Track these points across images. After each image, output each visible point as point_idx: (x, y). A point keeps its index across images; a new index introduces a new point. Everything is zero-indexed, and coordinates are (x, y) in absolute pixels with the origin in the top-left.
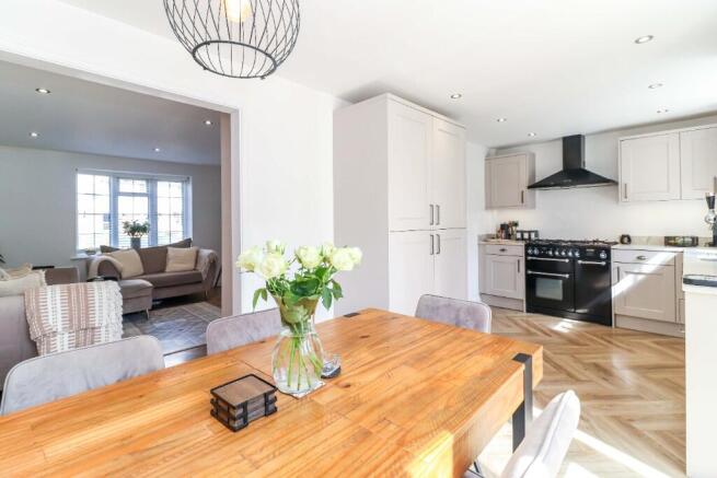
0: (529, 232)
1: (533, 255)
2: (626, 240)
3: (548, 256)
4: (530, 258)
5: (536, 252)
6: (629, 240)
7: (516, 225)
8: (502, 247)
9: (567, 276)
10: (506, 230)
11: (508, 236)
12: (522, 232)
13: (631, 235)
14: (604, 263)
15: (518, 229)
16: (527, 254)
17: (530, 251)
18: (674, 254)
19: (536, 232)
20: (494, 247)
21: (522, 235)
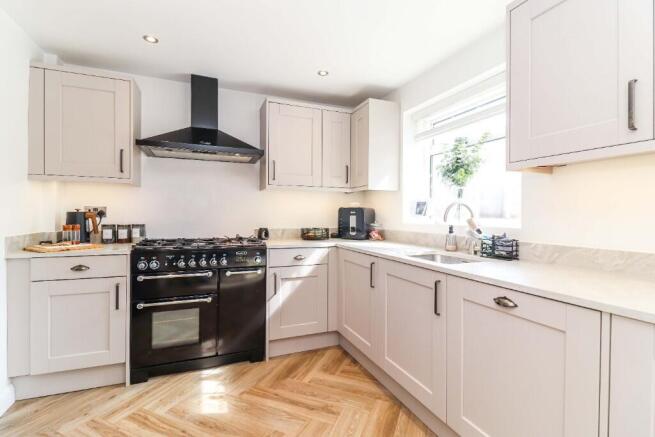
0: (129, 228)
1: (149, 272)
2: (263, 234)
4: (141, 278)
5: (154, 265)
6: (267, 234)
7: (101, 214)
8: (77, 262)
9: (209, 300)
10: (81, 225)
11: (86, 237)
12: (115, 229)
13: (269, 229)
15: (105, 221)
16: (135, 272)
17: (142, 266)
18: (326, 251)
19: (142, 227)
20: (56, 262)
21: (115, 234)
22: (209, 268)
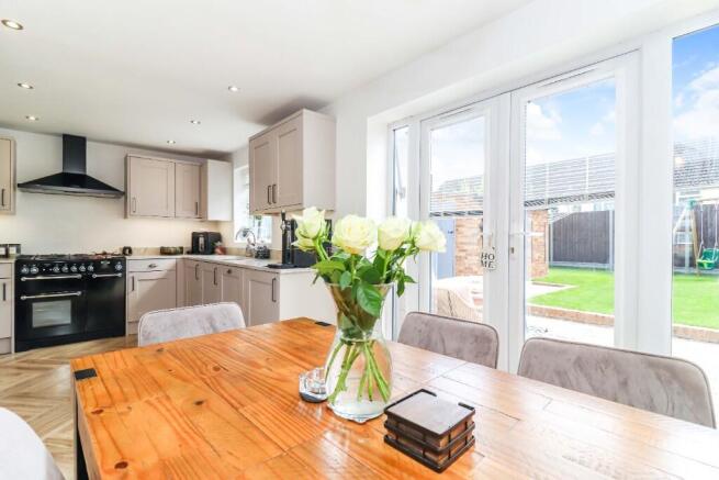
1: (30, 275)
2: (127, 251)
3: (53, 273)
4: (24, 279)
5: (35, 270)
6: (130, 251)
9: (79, 293)
12: (6, 247)
13: (132, 247)
14: (120, 275)
16: (18, 275)
17: (25, 270)
18: (175, 261)
19: (18, 246)
21: (7, 251)
22: (79, 272)
